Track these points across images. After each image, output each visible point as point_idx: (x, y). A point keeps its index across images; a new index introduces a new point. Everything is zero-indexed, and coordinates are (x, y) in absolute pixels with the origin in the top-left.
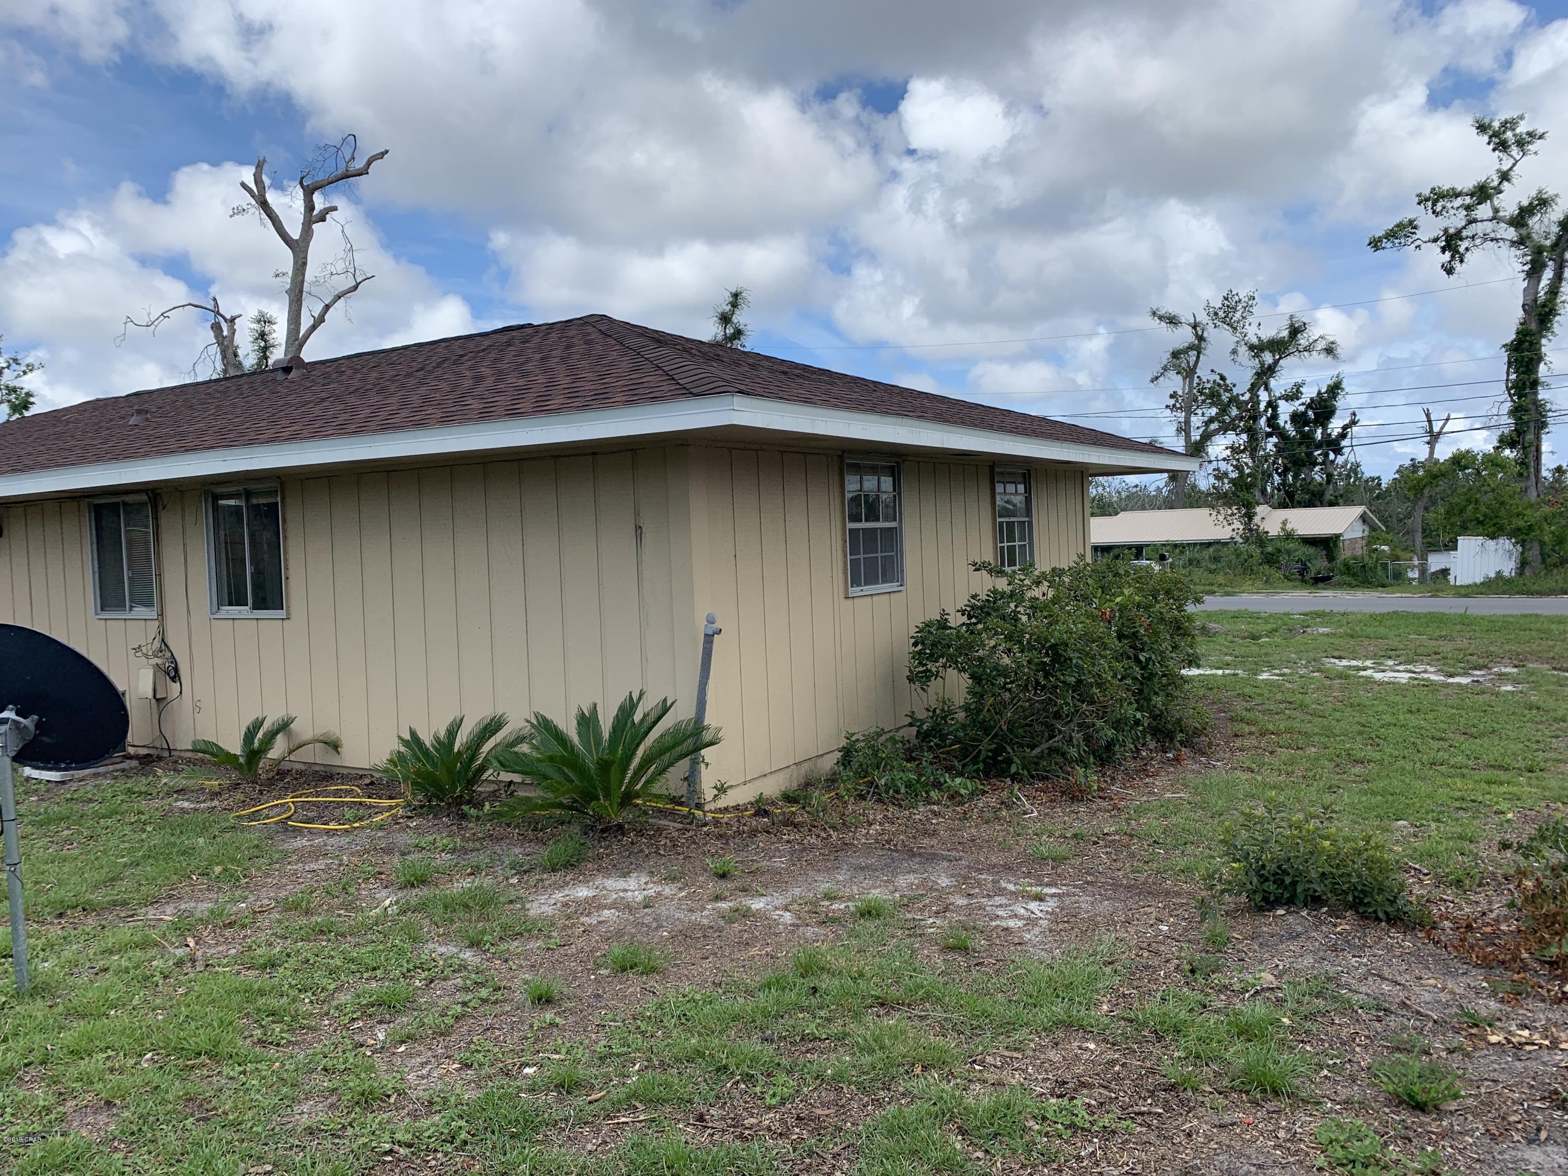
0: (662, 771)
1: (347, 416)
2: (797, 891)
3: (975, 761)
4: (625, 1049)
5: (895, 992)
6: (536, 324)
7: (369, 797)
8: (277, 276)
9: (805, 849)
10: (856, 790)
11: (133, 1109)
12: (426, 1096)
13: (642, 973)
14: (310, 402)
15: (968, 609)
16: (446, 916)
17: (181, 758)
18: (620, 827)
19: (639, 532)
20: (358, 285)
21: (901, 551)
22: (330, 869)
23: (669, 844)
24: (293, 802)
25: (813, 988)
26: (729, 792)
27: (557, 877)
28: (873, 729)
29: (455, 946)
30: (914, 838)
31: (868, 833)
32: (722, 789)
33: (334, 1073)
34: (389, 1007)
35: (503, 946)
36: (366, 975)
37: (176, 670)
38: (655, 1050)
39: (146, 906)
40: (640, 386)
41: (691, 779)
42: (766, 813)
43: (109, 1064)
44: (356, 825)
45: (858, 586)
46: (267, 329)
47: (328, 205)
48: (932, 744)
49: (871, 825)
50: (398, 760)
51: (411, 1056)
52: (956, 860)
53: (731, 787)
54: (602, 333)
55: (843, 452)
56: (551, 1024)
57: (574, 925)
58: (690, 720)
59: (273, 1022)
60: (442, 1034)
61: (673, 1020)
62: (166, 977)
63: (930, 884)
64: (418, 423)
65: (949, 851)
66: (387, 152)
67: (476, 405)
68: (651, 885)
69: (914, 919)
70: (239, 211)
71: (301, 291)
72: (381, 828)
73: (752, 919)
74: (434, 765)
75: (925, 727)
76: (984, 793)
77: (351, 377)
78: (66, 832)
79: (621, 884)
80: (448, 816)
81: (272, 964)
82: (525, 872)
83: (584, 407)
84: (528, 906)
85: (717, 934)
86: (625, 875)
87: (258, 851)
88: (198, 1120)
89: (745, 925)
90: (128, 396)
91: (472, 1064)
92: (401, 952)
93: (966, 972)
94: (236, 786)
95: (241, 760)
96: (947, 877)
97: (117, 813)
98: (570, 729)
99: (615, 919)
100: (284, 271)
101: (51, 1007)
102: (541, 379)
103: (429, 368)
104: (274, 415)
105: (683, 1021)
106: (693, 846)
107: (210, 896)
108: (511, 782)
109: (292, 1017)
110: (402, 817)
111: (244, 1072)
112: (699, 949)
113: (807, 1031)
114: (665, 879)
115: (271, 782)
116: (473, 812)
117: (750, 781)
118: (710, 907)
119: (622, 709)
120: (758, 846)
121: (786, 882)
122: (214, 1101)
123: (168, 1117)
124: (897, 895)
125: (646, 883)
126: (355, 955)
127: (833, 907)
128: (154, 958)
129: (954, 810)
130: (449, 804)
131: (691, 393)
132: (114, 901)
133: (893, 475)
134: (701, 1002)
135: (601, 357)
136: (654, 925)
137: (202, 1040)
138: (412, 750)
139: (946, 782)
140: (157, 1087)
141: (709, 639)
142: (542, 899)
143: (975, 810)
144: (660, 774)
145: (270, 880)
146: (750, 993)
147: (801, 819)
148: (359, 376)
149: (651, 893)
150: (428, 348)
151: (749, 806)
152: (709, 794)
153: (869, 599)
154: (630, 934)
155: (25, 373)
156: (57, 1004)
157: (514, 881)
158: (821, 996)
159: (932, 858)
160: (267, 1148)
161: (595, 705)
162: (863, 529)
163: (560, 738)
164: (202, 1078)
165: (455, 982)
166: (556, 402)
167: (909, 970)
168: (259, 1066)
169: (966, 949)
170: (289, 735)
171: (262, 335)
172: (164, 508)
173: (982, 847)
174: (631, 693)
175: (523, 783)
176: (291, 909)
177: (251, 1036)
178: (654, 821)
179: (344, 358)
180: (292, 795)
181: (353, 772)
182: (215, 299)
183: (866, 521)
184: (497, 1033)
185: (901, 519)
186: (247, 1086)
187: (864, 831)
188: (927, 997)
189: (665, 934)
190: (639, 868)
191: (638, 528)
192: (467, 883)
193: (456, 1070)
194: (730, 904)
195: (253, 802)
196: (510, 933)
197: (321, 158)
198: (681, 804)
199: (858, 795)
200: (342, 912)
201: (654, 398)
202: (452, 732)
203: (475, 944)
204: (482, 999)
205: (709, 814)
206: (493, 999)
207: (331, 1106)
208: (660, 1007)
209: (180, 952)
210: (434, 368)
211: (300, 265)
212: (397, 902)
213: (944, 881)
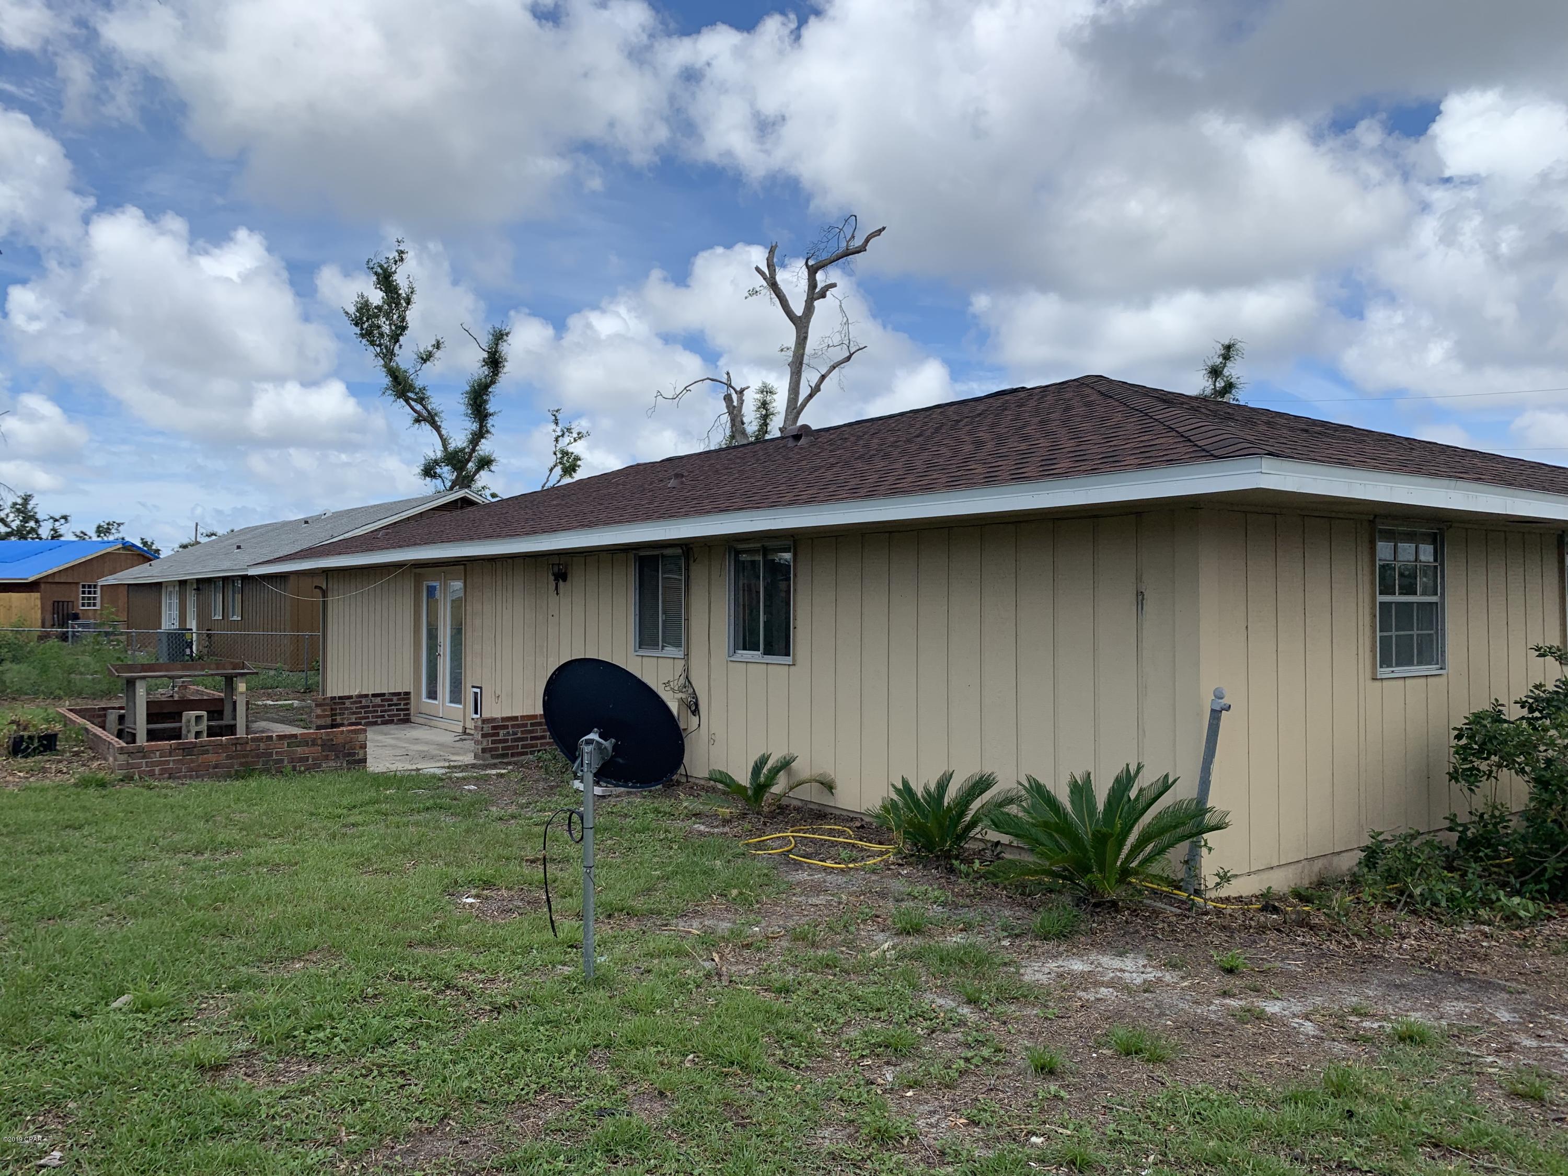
0: (1161, 851)
1: (857, 481)
2: (1318, 1000)
3: (1537, 880)
4: (1136, 1137)
5: (1450, 1134)
6: (1029, 387)
7: (861, 840)
8: (782, 350)
9: (1323, 955)
10: (1384, 896)
11: (681, 1103)
12: (938, 1144)
13: (1149, 1060)
14: (822, 466)
15: (1531, 701)
16: (943, 969)
17: (697, 785)
18: (1114, 904)
19: (1140, 597)
20: (851, 355)
21: (1443, 629)
22: (831, 905)
23: (1167, 929)
24: (793, 837)
25: (1348, 1111)
26: (1233, 881)
27: (1050, 946)
28: (1404, 831)
29: (953, 1000)
30: (1460, 959)
31: (1401, 947)
32: (1224, 878)
33: (849, 1105)
34: (896, 1050)
35: (1000, 1008)
36: (871, 1015)
37: (696, 704)
38: (1170, 1146)
39: (677, 918)
40: (1152, 448)
41: (1191, 862)
42: (1275, 910)
43: (659, 1058)
44: (851, 865)
45: (1388, 667)
46: (768, 398)
47: (829, 282)
48: (1481, 854)
49: (1404, 938)
50: (890, 807)
51: (919, 1102)
52: (1519, 993)
53: (1236, 876)
54: (1102, 394)
55: (1375, 516)
56: (1055, 1096)
57: (1070, 998)
58: (1192, 800)
59: (793, 1046)
60: (947, 1087)
61: (1187, 1117)
62: (698, 987)
63: (1486, 1016)
64: (926, 488)
65: (1506, 981)
66: (884, 228)
67: (980, 469)
68: (1150, 969)
69: (1469, 1054)
70: (753, 292)
71: (801, 363)
72: (874, 871)
73: (1267, 1022)
74: (925, 816)
75: (1469, 834)
76: (1550, 918)
77: (855, 444)
78: (609, 842)
79: (1117, 963)
80: (937, 868)
81: (785, 990)
82: (1017, 936)
83: (1094, 471)
84: (1022, 971)
85: (1228, 1033)
86: (1121, 954)
87: (767, 881)
88: (737, 1125)
89: (1260, 1028)
90: (663, 461)
91: (979, 1123)
92: (902, 997)
93: (1542, 1126)
94: (743, 816)
95: (750, 792)
96: (1507, 1011)
97: (648, 829)
98: (1063, 796)
99: (1113, 998)
100: (789, 346)
101: (610, 998)
102: (1044, 443)
103: (928, 433)
104: (790, 479)
105: (1198, 1119)
106: (1194, 934)
107: (729, 916)
108: (998, 843)
109: (809, 1044)
110: (893, 864)
111: (771, 1088)
112: (1209, 1045)
113: (1345, 1159)
114: (1164, 965)
115: (772, 816)
116: (963, 867)
117: (1255, 873)
118: (1217, 1002)
119: (1118, 780)
120: (1268, 944)
121: (1305, 989)
122: (748, 1110)
123: (711, 1117)
124: (1444, 1023)
125: (1144, 966)
126: (860, 993)
127: (1364, 1024)
128: (686, 967)
129: (1511, 935)
130: (938, 857)
131: (1212, 455)
132: (651, 909)
133: (1434, 542)
134: (1216, 1104)
135: (1104, 419)
136: (1157, 1011)
137: (734, 1049)
138: (904, 798)
139: (1499, 899)
140: (699, 1088)
141: (1216, 715)
142: (1036, 965)
143: (1539, 938)
144: (1158, 854)
145: (778, 909)
146: (1271, 1104)
147: (1317, 921)
148: (861, 442)
149: (1150, 977)
150: (923, 414)
151: (1254, 899)
152: (1211, 881)
153: (1401, 682)
154: (1131, 1017)
155: (575, 440)
156: (614, 996)
157: (1006, 943)
158: (1358, 1122)
159: (1487, 986)
160: (796, 1165)
161: (1089, 774)
162: (1397, 604)
163: (1051, 802)
164: (737, 1086)
165: (956, 1036)
166: (1064, 464)
167: (1468, 1113)
168: (783, 1084)
169: (1541, 1099)
170: (789, 774)
171: (764, 404)
172: (694, 561)
173: (1552, 982)
174: (1128, 765)
175: (1010, 845)
176: (798, 939)
177: (774, 1055)
178: (1149, 902)
179: (845, 425)
180: (791, 829)
181: (844, 813)
182: (728, 374)
183: (1400, 594)
184: (1001, 1095)
185: (1443, 594)
186: (775, 1101)
187: (1396, 945)
188: (1493, 1147)
189: (1169, 1023)
190: (1135, 949)
191: (1140, 596)
192: (957, 939)
193: (965, 1125)
194: (1240, 1003)
195: (758, 833)
196: (1006, 996)
197: (825, 239)
198: (1179, 889)
199: (1385, 903)
200: (844, 949)
201: (1170, 461)
202: (943, 785)
203: (972, 1001)
204: (984, 1059)
205: (1209, 903)
206: (995, 1060)
207: (850, 1136)
208: (1171, 1099)
209: (708, 965)
210: (933, 433)
211: (802, 340)
212: (894, 948)
213: (1504, 1016)
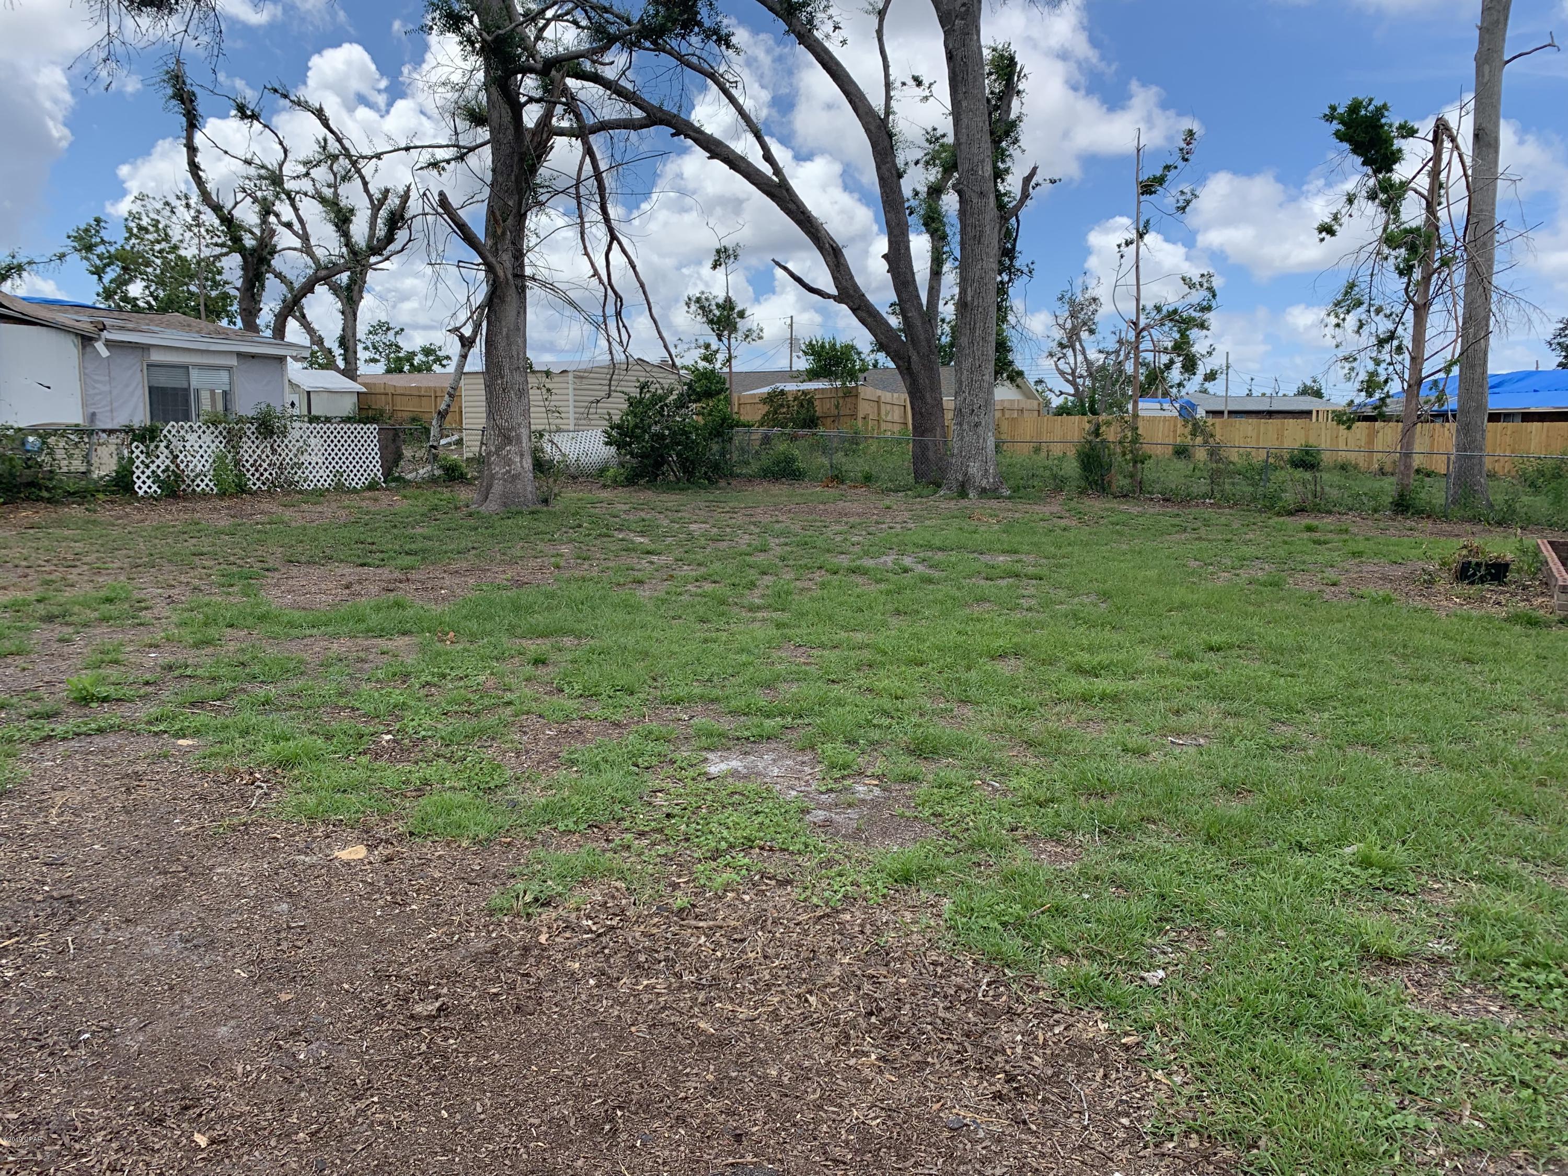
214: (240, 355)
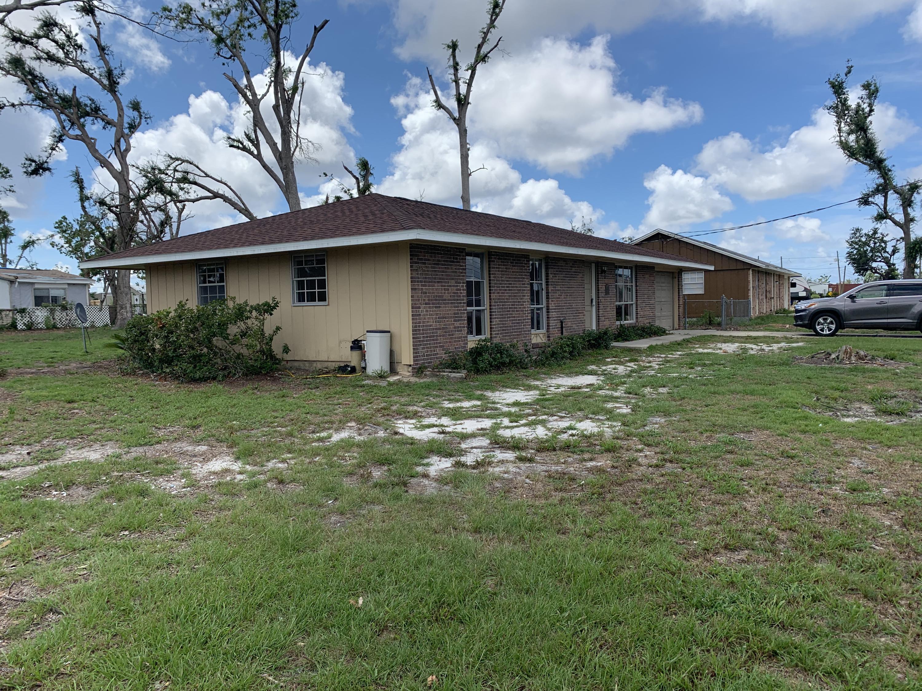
214: (69, 284)
